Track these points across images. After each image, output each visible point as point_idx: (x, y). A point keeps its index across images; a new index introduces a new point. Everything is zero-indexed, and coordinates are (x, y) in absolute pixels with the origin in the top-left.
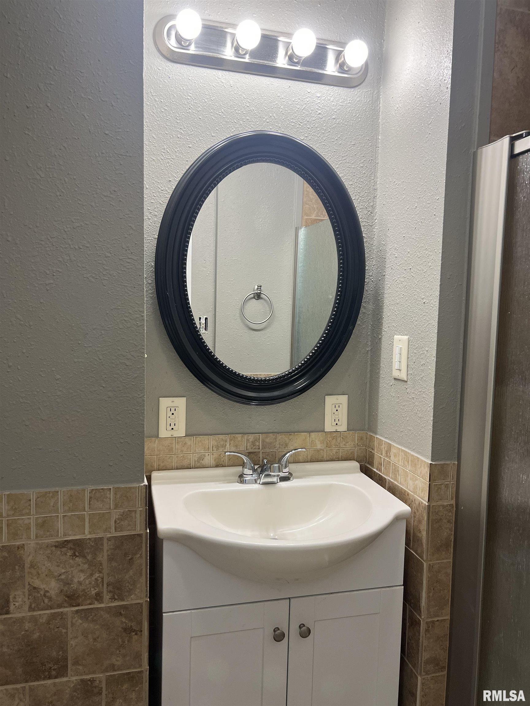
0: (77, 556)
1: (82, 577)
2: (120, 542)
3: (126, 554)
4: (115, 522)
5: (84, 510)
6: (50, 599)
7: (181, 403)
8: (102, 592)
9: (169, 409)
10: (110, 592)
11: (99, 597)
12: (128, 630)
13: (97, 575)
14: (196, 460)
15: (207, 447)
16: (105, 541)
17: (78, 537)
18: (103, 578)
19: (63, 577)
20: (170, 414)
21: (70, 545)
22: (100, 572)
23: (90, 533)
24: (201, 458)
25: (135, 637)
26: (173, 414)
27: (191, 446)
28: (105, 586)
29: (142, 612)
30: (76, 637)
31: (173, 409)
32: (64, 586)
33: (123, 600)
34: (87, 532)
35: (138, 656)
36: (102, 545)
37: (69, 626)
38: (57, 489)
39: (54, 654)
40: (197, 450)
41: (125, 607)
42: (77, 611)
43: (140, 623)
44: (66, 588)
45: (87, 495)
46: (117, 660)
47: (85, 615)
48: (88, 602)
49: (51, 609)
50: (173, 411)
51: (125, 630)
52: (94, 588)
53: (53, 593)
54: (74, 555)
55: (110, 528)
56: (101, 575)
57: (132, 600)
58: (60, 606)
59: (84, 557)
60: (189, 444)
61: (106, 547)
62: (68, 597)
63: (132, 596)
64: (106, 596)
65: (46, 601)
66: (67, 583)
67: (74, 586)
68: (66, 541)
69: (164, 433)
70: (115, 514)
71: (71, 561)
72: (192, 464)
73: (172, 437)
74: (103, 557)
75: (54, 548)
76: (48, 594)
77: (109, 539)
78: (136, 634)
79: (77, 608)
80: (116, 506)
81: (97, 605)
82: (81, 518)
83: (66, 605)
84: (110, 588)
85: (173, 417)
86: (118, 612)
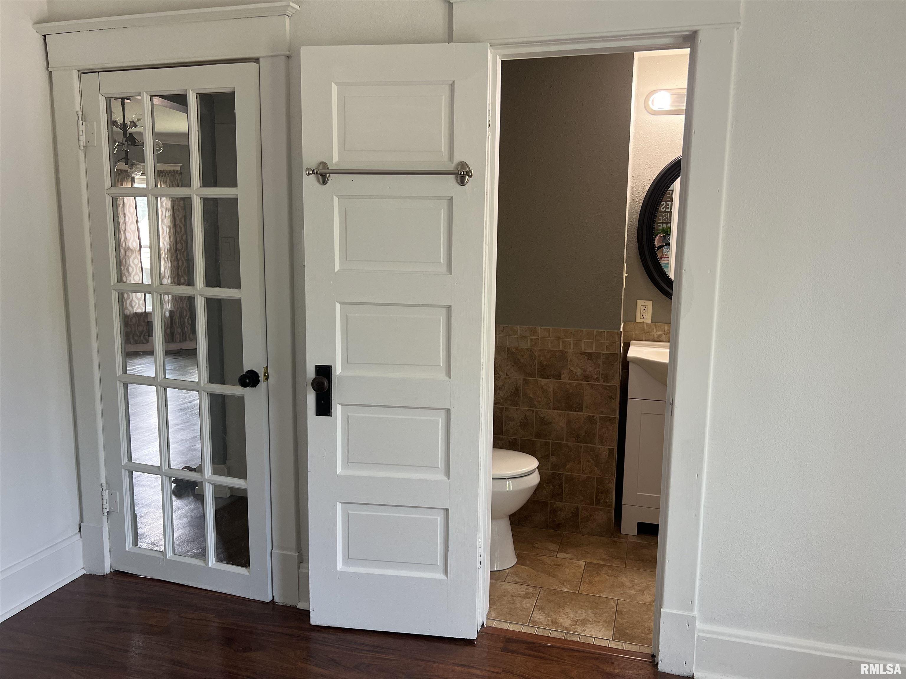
0: (589, 360)
1: (591, 369)
2: (608, 356)
3: (610, 362)
4: (606, 347)
5: (593, 340)
6: (577, 376)
7: (649, 304)
8: (599, 378)
9: (642, 307)
10: (603, 378)
11: (597, 379)
12: (610, 397)
13: (597, 369)
14: (657, 336)
15: (664, 330)
16: (602, 355)
17: (590, 351)
18: (600, 371)
19: (583, 368)
20: (642, 310)
21: (587, 354)
22: (599, 368)
23: (595, 350)
24: (660, 336)
25: (613, 401)
26: (644, 310)
27: (654, 328)
28: (601, 375)
29: (616, 390)
30: (587, 396)
31: (644, 307)
32: (583, 372)
33: (608, 383)
34: (594, 349)
35: (614, 410)
36: (600, 356)
37: (585, 390)
38: (582, 329)
39: (578, 401)
40: (657, 331)
41: (609, 386)
42: (588, 384)
43: (616, 395)
44: (584, 373)
45: (595, 334)
46: (604, 410)
47: (592, 386)
48: (593, 381)
49: (578, 381)
50: (644, 308)
51: (609, 396)
52: (596, 375)
53: (578, 374)
54: (588, 359)
55: (604, 349)
56: (599, 370)
57: (612, 383)
58: (581, 380)
59: (592, 360)
60: (653, 327)
61: (602, 357)
62: (585, 377)
63: (612, 382)
64: (601, 380)
65: (576, 377)
66: (585, 371)
67: (588, 373)
68: (585, 352)
69: (638, 320)
70: (606, 344)
71: (586, 361)
72: (655, 339)
73: (643, 323)
74: (600, 362)
75: (580, 355)
76: (576, 374)
77: (603, 354)
78: (614, 400)
79: (588, 383)
80: (607, 340)
81: (597, 383)
82: (592, 343)
83: (584, 380)
84: (603, 376)
85: (644, 311)
86: (605, 388)
